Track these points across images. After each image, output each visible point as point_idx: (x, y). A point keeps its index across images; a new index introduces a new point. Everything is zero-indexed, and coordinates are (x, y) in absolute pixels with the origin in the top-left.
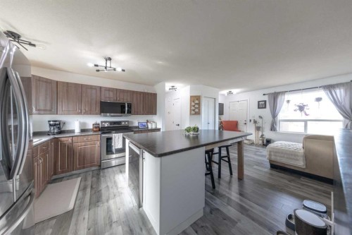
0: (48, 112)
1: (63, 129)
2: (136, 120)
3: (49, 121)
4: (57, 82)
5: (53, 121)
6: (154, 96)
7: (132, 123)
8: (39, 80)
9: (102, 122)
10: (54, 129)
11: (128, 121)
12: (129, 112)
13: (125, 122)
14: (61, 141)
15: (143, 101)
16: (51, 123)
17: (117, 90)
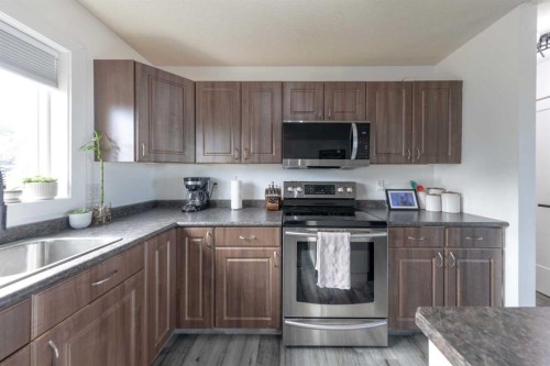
0: (176, 158)
1: (212, 198)
2: (377, 183)
3: (186, 180)
4: (195, 83)
5: (193, 179)
6: (450, 93)
7: (364, 189)
8: (157, 78)
9: (287, 184)
10: (193, 198)
11: (352, 185)
12: (364, 154)
13: (345, 185)
14: (190, 237)
15: (409, 114)
16: (190, 183)
17: (324, 84)
